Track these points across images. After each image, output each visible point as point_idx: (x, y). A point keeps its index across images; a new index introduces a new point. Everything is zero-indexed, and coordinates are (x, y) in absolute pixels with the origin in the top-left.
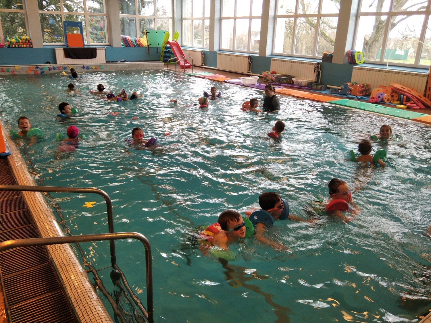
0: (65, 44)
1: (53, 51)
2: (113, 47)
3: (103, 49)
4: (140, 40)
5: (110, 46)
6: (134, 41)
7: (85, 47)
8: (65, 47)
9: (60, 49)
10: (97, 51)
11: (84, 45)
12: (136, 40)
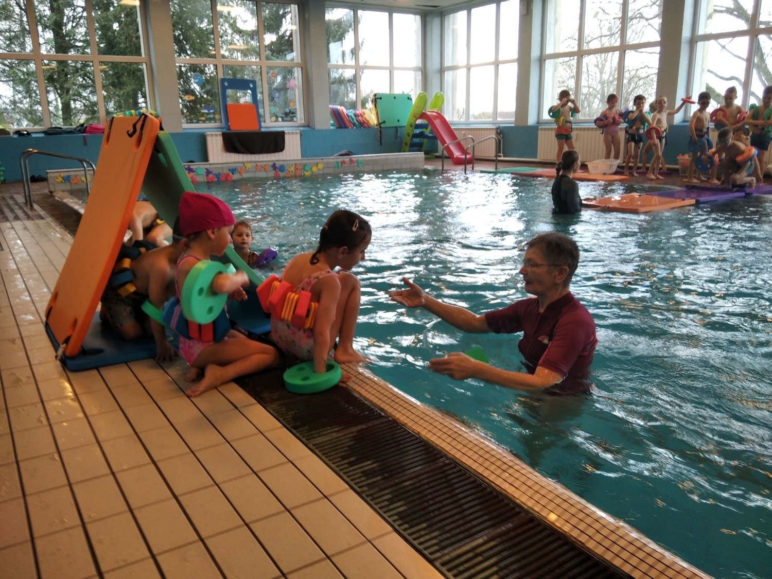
0: (223, 124)
1: (202, 140)
2: (314, 128)
3: (296, 133)
4: (364, 114)
5: (308, 126)
6: (353, 117)
7: (263, 130)
8: (225, 130)
9: (216, 135)
10: (286, 137)
11: (260, 126)
12: (358, 114)
